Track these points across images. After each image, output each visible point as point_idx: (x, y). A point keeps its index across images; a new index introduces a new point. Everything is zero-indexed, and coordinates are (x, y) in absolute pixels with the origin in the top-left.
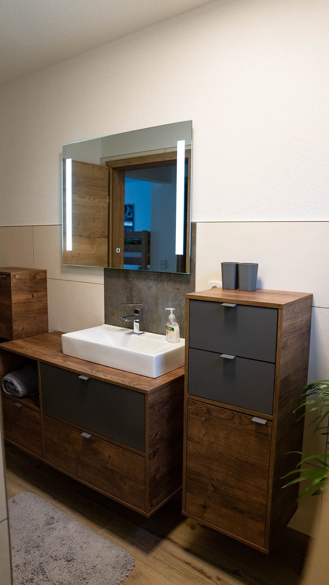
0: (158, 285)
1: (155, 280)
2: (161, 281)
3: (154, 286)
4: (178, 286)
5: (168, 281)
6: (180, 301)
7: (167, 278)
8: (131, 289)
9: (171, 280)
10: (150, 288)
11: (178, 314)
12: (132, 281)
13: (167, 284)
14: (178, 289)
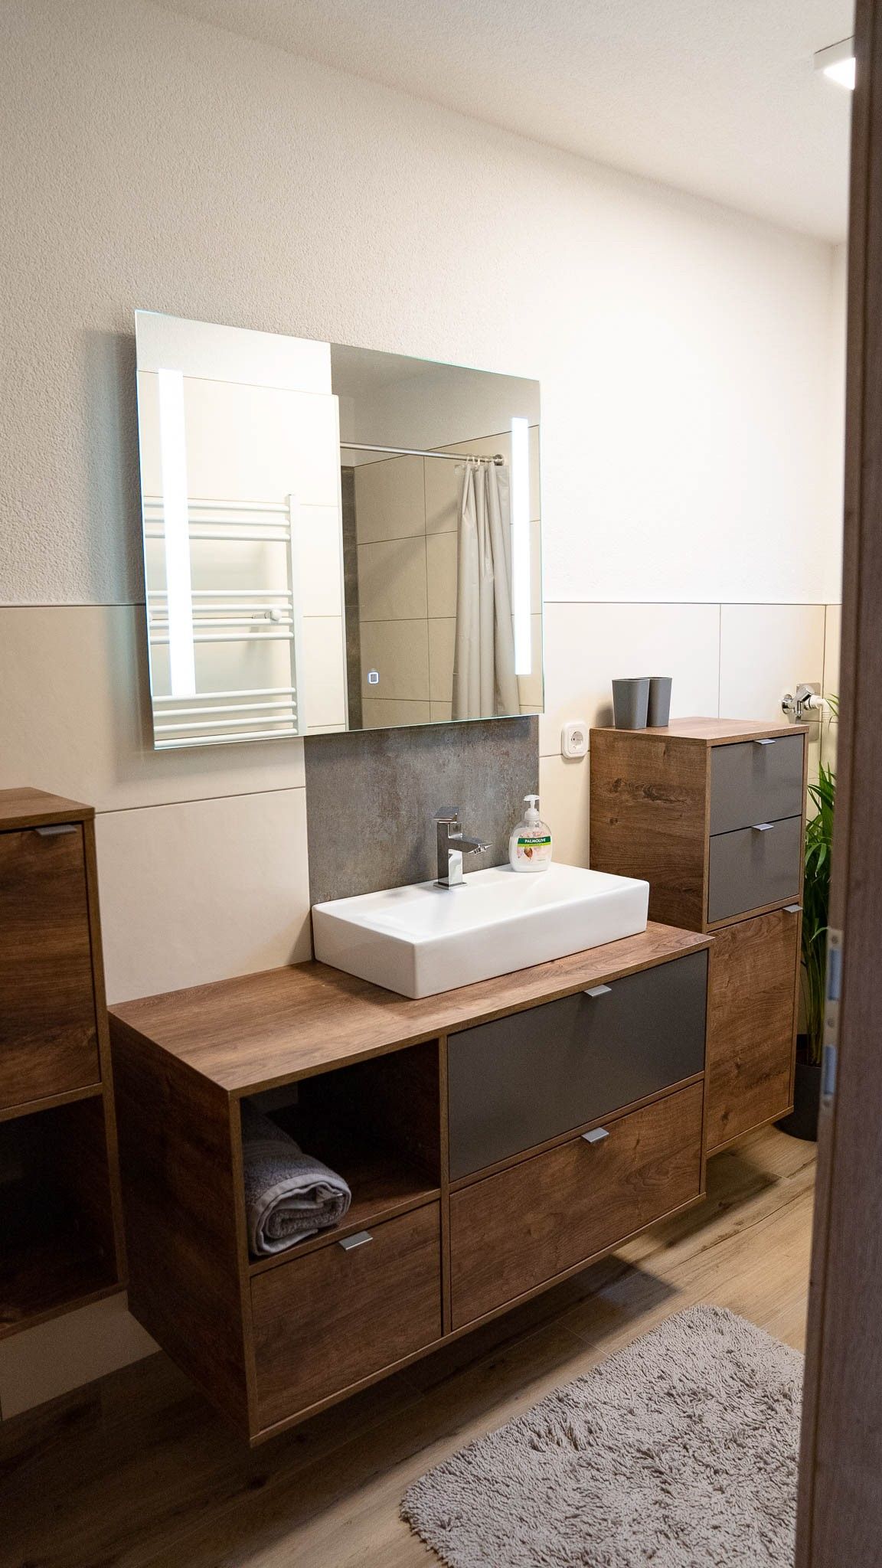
0: (462, 755)
1: (454, 744)
2: (469, 743)
3: (453, 758)
4: (507, 746)
5: (484, 740)
6: (511, 779)
7: (484, 732)
8: (394, 780)
9: (492, 735)
10: (444, 765)
11: (507, 811)
12: (397, 757)
13: (482, 748)
14: (507, 754)
